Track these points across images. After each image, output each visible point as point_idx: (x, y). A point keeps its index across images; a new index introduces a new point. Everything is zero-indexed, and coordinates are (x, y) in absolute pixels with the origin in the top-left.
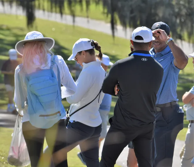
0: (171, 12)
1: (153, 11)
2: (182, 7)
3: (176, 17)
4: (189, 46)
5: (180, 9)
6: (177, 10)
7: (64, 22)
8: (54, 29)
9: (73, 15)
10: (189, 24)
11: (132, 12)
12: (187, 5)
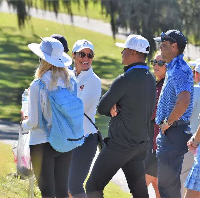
0: (177, 12)
1: (156, 11)
2: (189, 7)
3: (182, 19)
4: (196, 50)
5: (186, 10)
6: (182, 10)
7: (60, 21)
8: (47, 29)
9: (71, 14)
10: (196, 26)
11: (133, 12)
12: (194, 4)
